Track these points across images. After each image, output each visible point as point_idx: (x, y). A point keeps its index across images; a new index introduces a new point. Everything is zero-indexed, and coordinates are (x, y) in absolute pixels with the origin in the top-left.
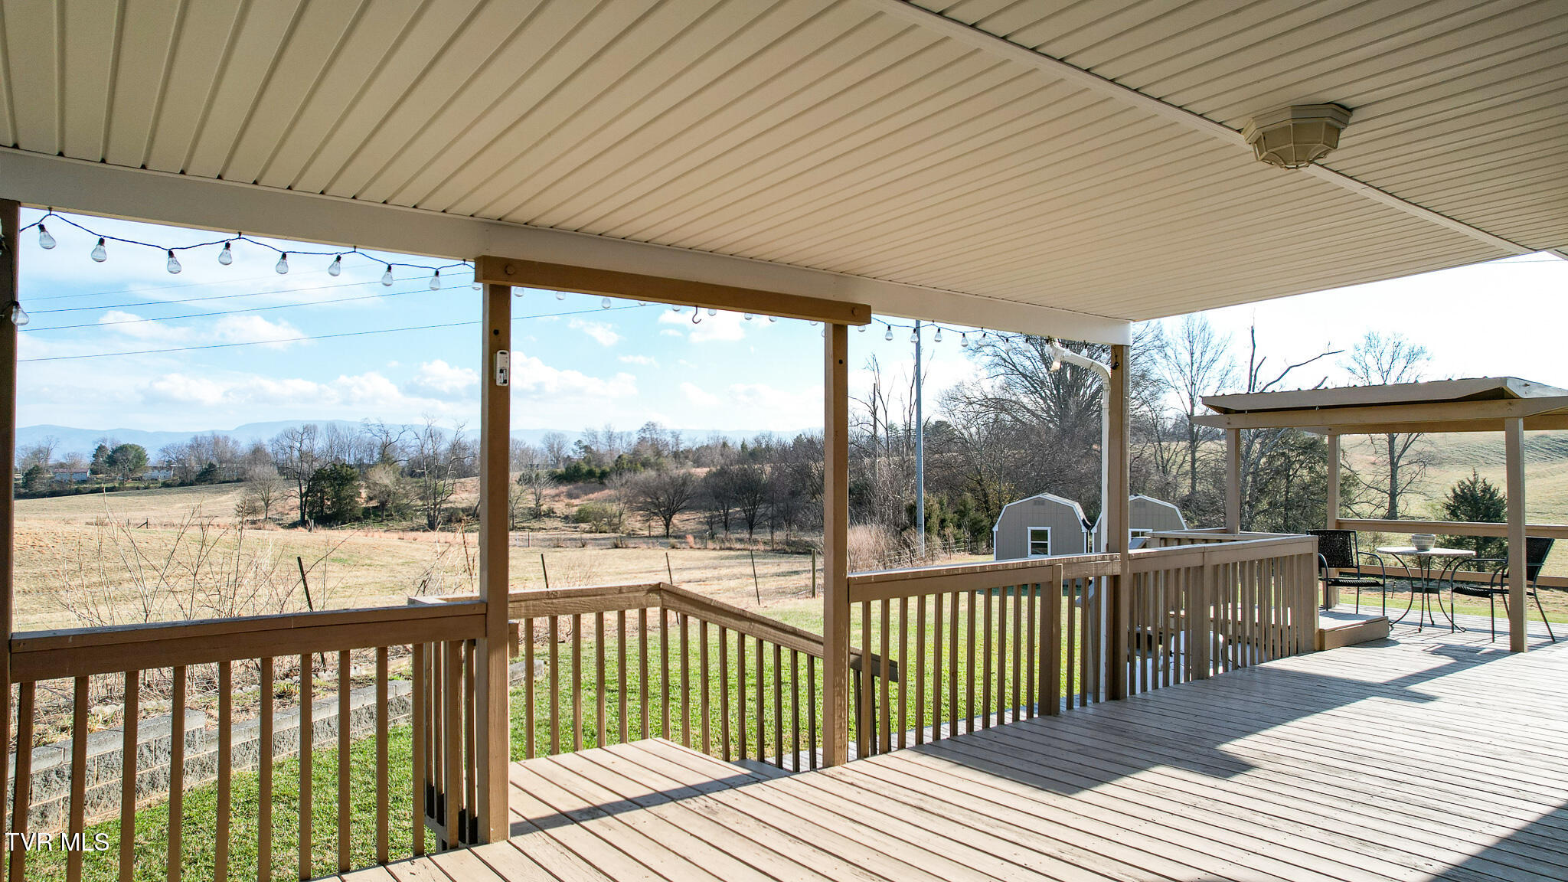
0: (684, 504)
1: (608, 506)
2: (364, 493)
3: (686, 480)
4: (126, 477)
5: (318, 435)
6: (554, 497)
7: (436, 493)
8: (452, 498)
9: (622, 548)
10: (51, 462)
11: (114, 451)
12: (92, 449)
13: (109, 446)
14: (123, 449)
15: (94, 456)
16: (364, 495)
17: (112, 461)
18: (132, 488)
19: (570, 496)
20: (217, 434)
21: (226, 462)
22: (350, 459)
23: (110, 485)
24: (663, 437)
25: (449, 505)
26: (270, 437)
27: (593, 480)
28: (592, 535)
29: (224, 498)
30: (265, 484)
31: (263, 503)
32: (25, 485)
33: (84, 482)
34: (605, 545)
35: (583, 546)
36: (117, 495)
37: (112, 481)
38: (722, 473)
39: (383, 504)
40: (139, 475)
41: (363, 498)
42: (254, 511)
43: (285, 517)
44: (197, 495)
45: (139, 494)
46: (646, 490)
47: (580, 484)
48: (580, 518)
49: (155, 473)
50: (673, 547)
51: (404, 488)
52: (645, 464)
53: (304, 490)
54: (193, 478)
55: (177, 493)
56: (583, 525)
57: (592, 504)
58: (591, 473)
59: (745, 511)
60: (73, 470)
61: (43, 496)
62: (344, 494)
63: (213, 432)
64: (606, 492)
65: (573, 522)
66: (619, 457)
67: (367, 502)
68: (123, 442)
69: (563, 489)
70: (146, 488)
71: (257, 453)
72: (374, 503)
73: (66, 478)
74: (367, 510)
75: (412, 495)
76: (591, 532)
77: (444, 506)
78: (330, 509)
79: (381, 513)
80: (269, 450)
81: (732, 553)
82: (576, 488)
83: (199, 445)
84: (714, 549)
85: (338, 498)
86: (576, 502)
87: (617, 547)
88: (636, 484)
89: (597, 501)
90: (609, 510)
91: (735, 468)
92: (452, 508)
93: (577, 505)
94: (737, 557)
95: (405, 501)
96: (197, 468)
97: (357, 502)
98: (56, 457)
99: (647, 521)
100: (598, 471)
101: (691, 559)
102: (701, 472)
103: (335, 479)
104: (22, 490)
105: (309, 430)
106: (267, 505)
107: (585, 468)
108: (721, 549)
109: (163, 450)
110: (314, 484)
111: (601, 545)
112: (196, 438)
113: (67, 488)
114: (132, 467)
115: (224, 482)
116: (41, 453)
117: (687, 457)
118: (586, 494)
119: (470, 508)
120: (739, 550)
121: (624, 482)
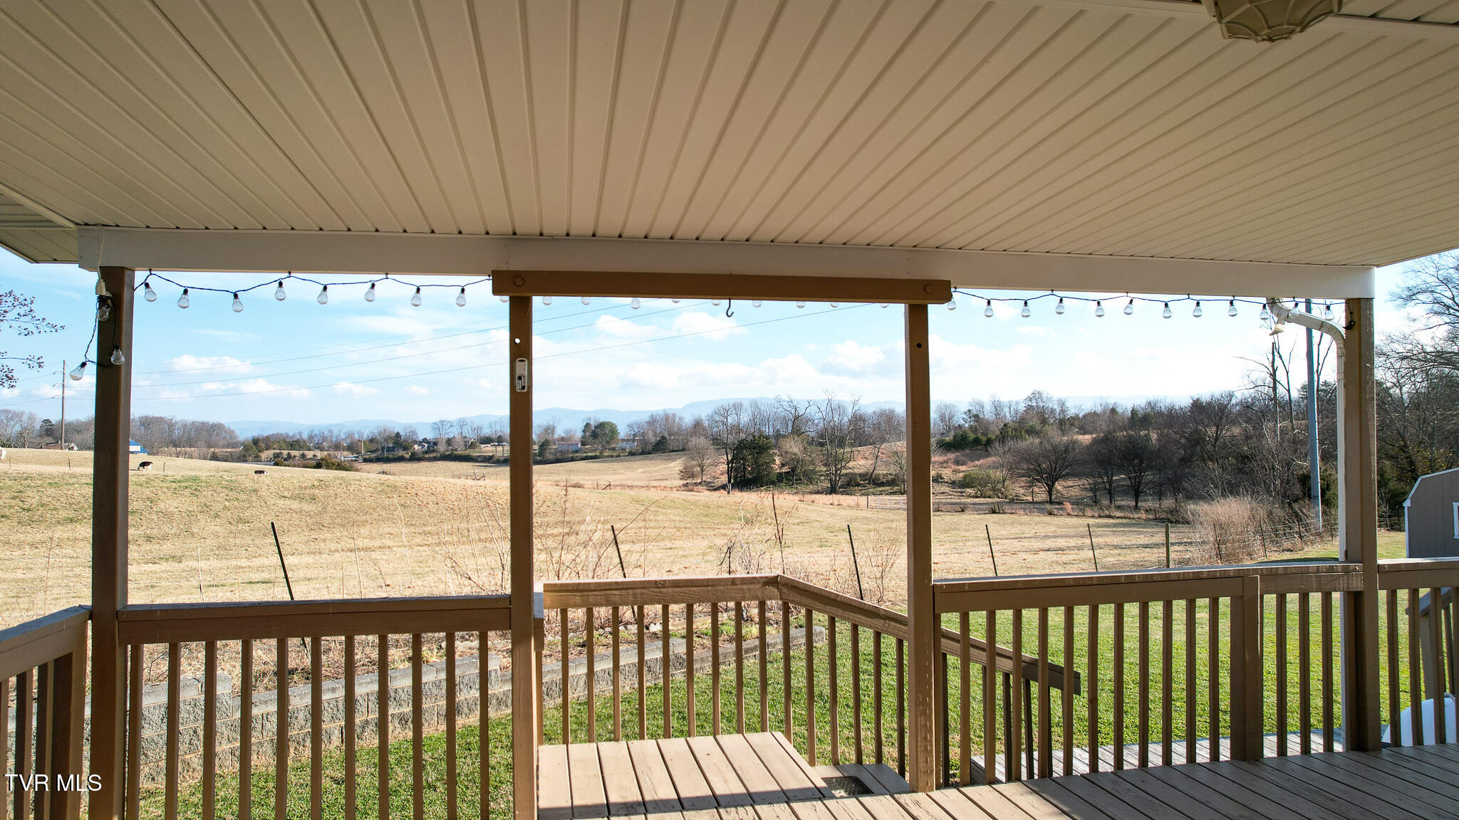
0: (1067, 471)
1: (991, 472)
2: (778, 460)
3: (1068, 448)
4: (604, 448)
5: (743, 410)
6: (942, 464)
7: (837, 460)
8: (851, 464)
9: (999, 513)
10: (556, 436)
11: (596, 427)
12: (581, 426)
13: (592, 423)
14: (601, 425)
15: (584, 431)
16: (778, 462)
17: (595, 435)
18: (608, 456)
19: (957, 462)
20: (667, 412)
21: (674, 434)
22: (768, 430)
23: (593, 454)
24: (1051, 405)
25: (848, 471)
26: (706, 414)
27: (979, 447)
28: (977, 500)
29: (673, 464)
30: (701, 453)
31: (699, 469)
32: (541, 454)
33: (577, 451)
34: (983, 510)
35: (963, 511)
36: (598, 462)
37: (595, 450)
38: (1107, 439)
39: (793, 470)
40: (613, 446)
41: (777, 465)
42: (692, 476)
43: (715, 481)
44: (653, 462)
45: (613, 461)
46: (1027, 457)
47: (967, 451)
48: (965, 483)
49: (624, 445)
50: (1050, 514)
51: (810, 456)
52: (1032, 432)
53: (730, 458)
54: (651, 448)
55: (640, 460)
56: (969, 490)
57: (975, 470)
58: (977, 441)
59: (1130, 478)
60: (570, 442)
61: (552, 462)
62: (761, 461)
63: (664, 410)
64: (991, 460)
65: (959, 488)
66: (1005, 425)
67: (781, 468)
68: (602, 419)
69: (951, 456)
70: (618, 456)
71: (698, 425)
72: (785, 469)
73: (565, 448)
74: (780, 474)
75: (817, 462)
76: (976, 497)
77: (844, 472)
78: (751, 474)
79: (793, 478)
80: (706, 424)
81: (1111, 521)
82: (963, 455)
83: (654, 421)
84: (1093, 517)
85: (757, 465)
86: (963, 468)
87: (994, 512)
88: (1018, 451)
89: (980, 467)
90: (993, 476)
91: (1121, 434)
92: (850, 473)
93: (963, 472)
94: (1115, 525)
95: (811, 468)
96: (653, 439)
97: (772, 468)
98: (560, 432)
99: (1030, 487)
100: (984, 439)
101: (1067, 526)
102: (1086, 439)
103: (755, 448)
104: (538, 458)
105: (737, 407)
106: (702, 470)
107: (972, 436)
108: (1100, 516)
109: (629, 426)
110: (738, 453)
111: (979, 509)
112: (652, 416)
113: (566, 456)
114: (608, 440)
115: (673, 451)
116: (549, 429)
117: (1072, 425)
118: (972, 461)
119: (867, 474)
120: (1118, 518)
121: (1007, 449)
